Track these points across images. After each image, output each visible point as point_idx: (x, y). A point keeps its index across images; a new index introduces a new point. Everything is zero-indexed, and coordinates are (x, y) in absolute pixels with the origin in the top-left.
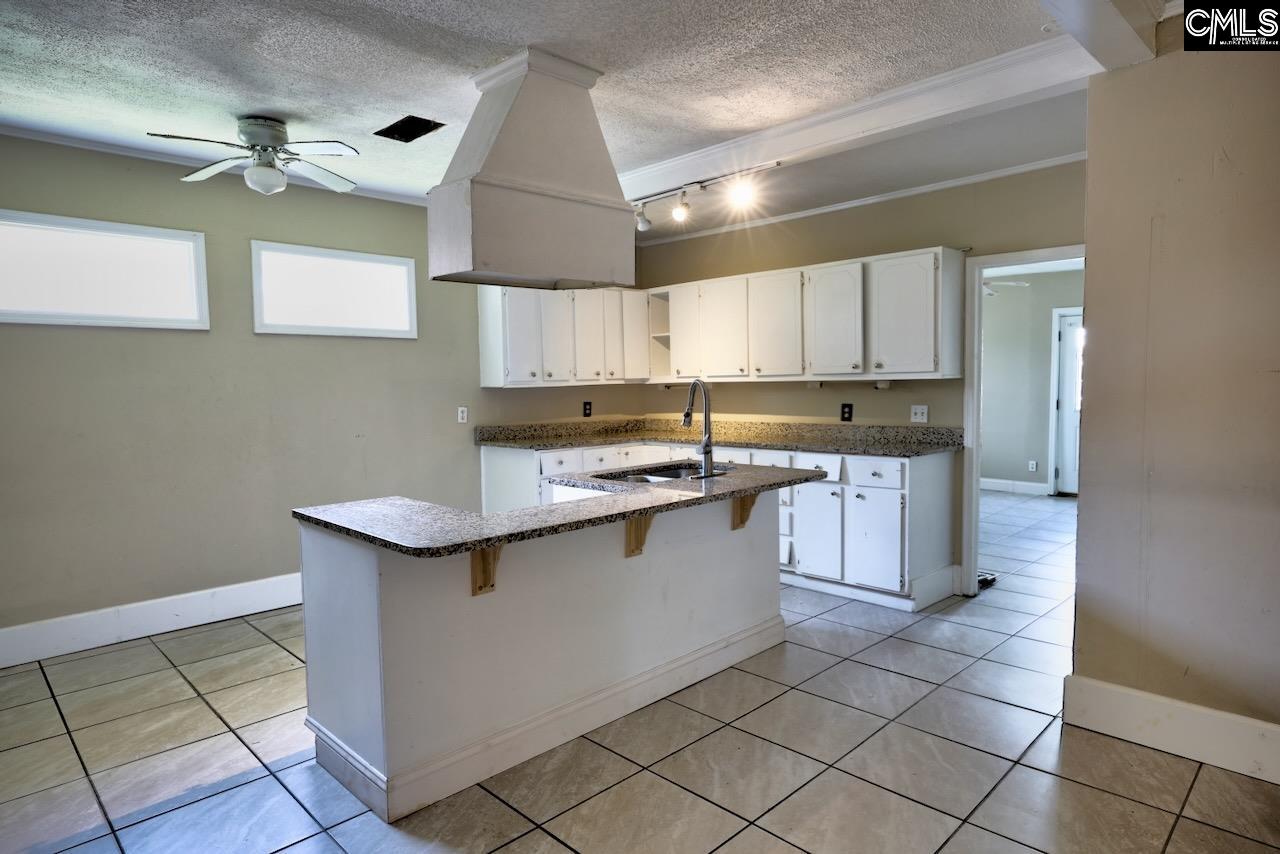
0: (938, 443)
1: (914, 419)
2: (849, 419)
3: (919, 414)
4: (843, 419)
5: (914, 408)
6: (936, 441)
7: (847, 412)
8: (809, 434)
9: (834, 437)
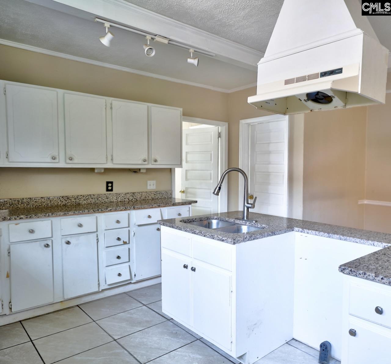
0: (161, 198)
1: (149, 188)
2: (112, 190)
3: (152, 185)
4: (108, 190)
5: (149, 182)
6: (160, 197)
7: (109, 186)
8: (85, 202)
9: (103, 201)
